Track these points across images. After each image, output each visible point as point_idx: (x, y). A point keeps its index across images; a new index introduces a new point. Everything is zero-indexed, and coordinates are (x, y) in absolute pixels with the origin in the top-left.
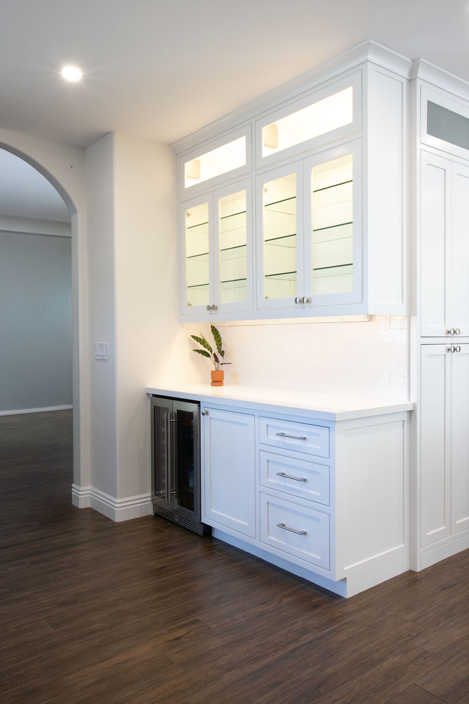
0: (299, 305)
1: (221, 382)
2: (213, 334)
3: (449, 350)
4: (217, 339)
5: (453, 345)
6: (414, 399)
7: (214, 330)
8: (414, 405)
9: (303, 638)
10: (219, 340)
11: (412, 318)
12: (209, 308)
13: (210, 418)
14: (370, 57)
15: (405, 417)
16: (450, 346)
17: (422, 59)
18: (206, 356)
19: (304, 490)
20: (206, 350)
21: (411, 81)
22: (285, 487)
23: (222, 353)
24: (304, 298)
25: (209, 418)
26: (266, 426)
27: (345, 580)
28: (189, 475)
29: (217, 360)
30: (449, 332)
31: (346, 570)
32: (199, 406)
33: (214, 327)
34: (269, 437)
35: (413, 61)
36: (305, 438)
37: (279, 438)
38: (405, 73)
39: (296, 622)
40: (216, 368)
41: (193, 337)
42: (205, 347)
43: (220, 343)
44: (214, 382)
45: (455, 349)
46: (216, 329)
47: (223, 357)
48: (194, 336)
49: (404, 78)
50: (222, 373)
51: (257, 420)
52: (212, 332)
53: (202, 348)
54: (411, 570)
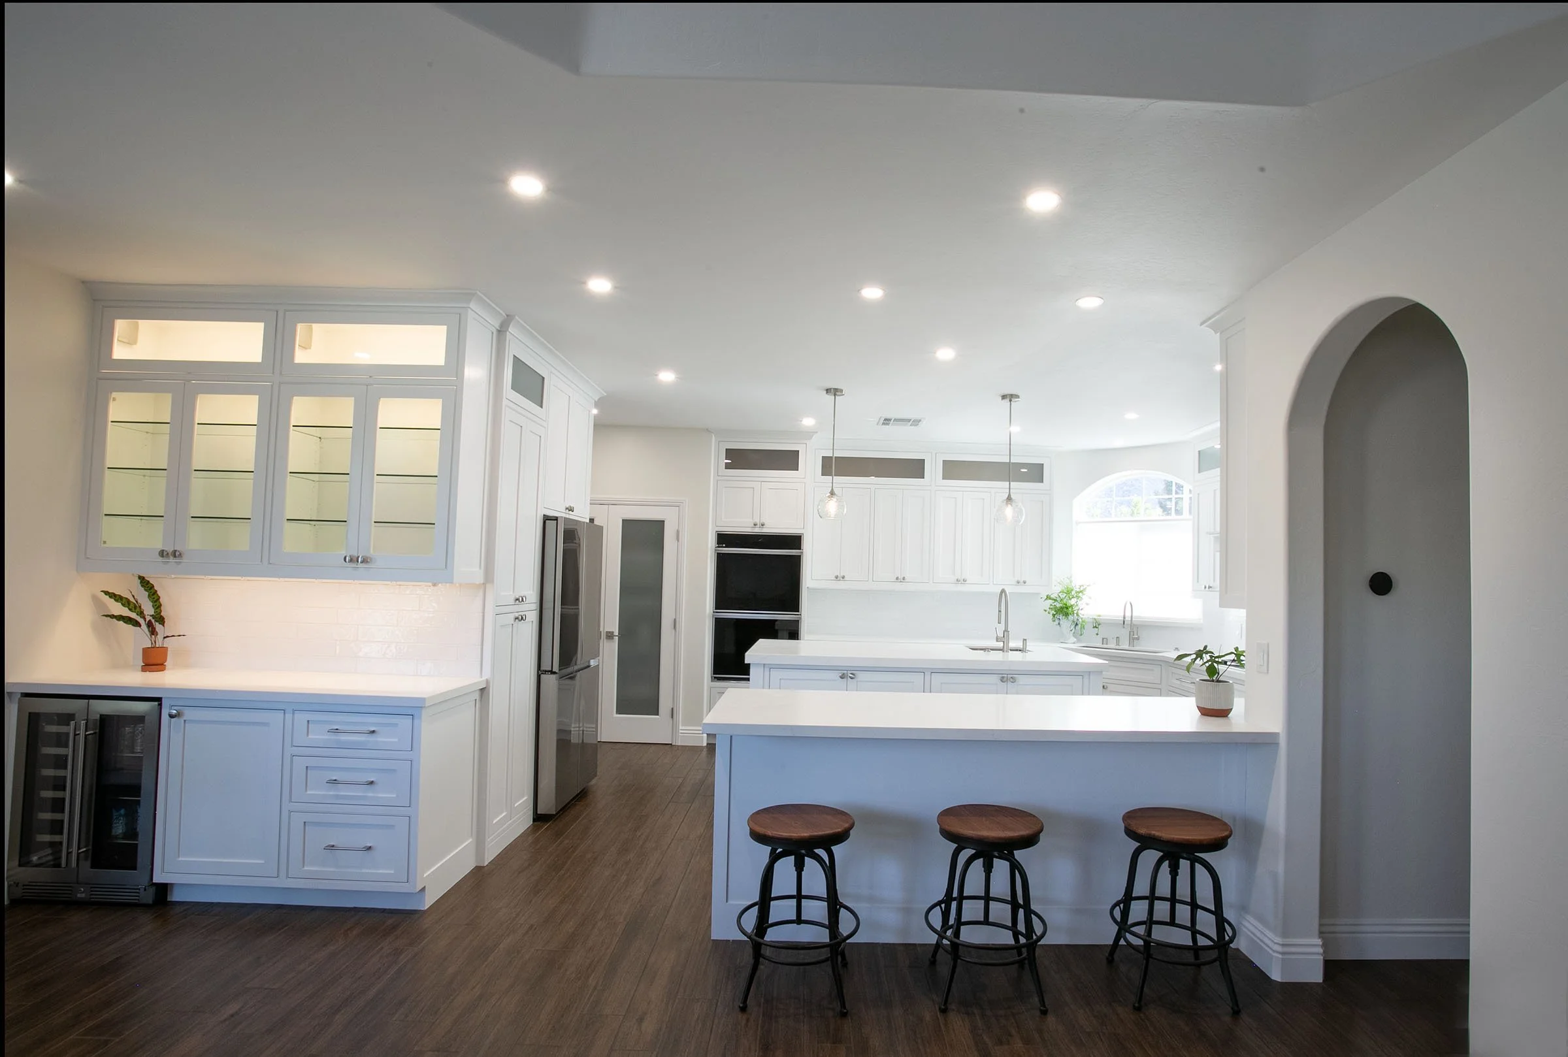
0: (348, 564)
1: (162, 664)
2: (145, 590)
3: (517, 618)
4: (153, 597)
5: (520, 613)
6: (487, 675)
7: (145, 583)
8: (487, 682)
9: (401, 957)
10: (156, 598)
11: (488, 586)
12: (162, 553)
13: (185, 721)
14: (472, 305)
15: (477, 696)
16: (517, 615)
17: (517, 317)
18: (133, 625)
19: (370, 794)
20: (133, 615)
21: (501, 332)
22: (337, 797)
23: (161, 620)
24: (358, 557)
25: (183, 721)
26: (306, 722)
27: (423, 889)
28: (115, 817)
29: (153, 632)
30: (517, 599)
31: (426, 876)
32: (160, 705)
33: (144, 578)
34: (310, 737)
35: (507, 316)
36: (373, 732)
37: (333, 737)
38: (496, 323)
39: (382, 948)
40: (152, 643)
41: (106, 594)
42: (130, 610)
43: (157, 604)
44: (146, 665)
45: (522, 618)
46: (149, 581)
47: (164, 626)
48: (107, 592)
49: (495, 328)
50: (164, 650)
51: (289, 716)
52: (142, 586)
53: (125, 612)
54: (479, 865)
